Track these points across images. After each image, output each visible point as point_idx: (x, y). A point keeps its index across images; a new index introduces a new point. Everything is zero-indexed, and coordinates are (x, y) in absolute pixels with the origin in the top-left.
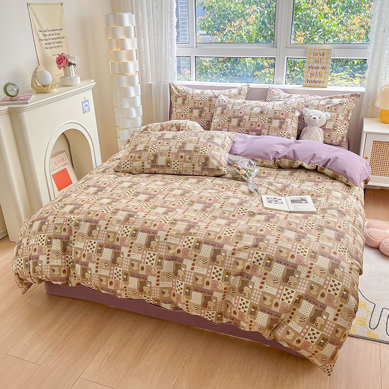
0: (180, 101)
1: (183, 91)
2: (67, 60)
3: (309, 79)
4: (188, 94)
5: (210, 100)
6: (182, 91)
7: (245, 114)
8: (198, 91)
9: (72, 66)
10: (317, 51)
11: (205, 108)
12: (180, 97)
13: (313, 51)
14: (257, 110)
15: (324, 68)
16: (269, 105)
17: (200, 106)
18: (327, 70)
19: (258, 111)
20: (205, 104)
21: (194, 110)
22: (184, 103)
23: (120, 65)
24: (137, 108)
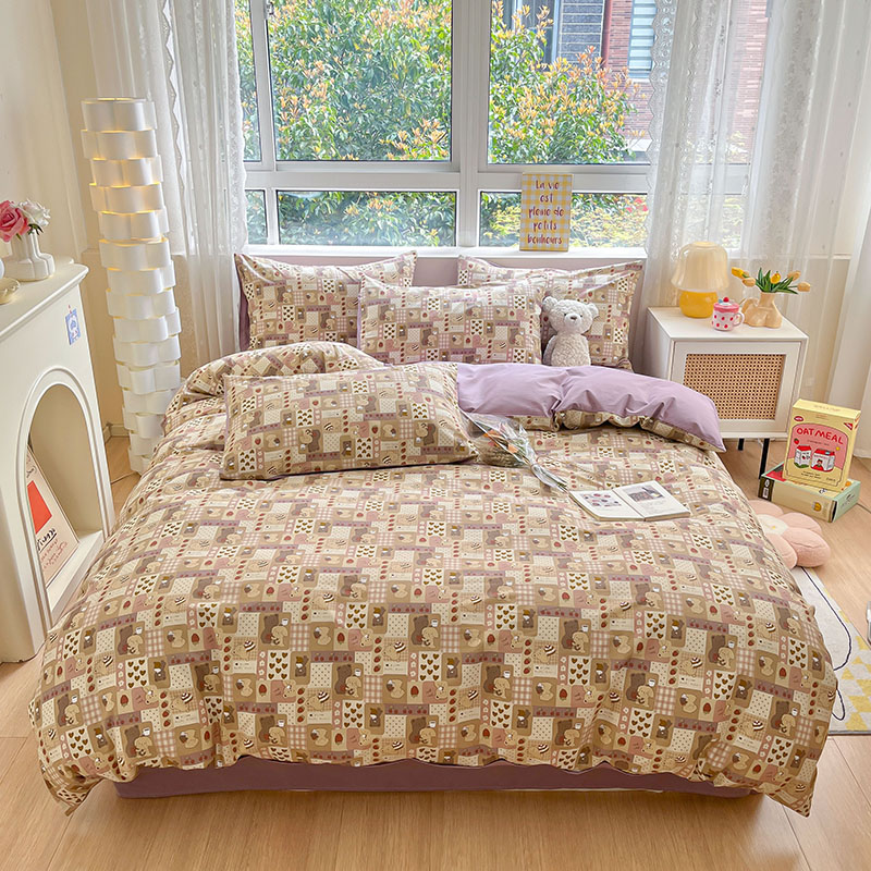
0: (270, 294)
1: (275, 271)
2: (26, 220)
3: (532, 236)
4: (286, 277)
5: (342, 290)
6: (271, 273)
7: (435, 318)
8: (310, 271)
9: (34, 231)
10: (542, 180)
11: (333, 308)
12: (268, 285)
13: (534, 179)
14: (458, 308)
15: (559, 212)
16: (480, 295)
17: (320, 303)
18: (565, 216)
19: (462, 310)
20: (330, 298)
21: (308, 314)
22: (280, 299)
23: (128, 218)
24: (169, 317)
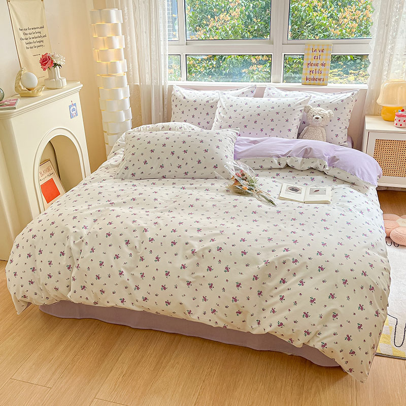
2: (52, 61)
3: (308, 77)
9: (58, 67)
10: (316, 47)
13: (311, 47)
15: (323, 65)
18: (327, 67)
23: (107, 65)
24: (126, 112)
